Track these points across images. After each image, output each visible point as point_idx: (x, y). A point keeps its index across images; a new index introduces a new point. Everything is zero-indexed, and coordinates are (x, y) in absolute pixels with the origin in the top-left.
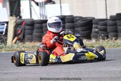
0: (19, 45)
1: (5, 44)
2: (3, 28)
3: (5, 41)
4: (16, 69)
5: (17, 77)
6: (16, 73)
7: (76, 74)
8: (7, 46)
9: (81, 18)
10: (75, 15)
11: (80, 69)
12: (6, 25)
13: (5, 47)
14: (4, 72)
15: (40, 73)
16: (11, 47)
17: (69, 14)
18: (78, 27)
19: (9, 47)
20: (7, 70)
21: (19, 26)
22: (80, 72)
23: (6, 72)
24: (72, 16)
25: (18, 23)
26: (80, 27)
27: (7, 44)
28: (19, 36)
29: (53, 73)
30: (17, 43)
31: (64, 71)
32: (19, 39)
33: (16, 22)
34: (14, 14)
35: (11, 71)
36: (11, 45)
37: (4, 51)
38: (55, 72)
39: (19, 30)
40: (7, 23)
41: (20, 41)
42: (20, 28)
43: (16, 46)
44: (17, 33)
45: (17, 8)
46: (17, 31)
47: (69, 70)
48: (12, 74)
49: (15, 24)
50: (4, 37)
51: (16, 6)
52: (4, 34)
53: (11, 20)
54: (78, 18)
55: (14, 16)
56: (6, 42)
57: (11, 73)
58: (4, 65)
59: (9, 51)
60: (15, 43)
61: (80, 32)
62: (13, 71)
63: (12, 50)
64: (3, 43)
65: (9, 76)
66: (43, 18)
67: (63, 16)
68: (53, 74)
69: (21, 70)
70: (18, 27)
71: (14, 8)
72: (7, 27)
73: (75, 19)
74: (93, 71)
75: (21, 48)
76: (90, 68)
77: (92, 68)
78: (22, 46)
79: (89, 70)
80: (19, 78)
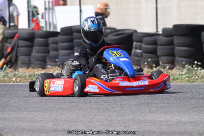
0: (8, 73)
5: (2, 126)
7: (103, 125)
11: (109, 115)
15: (40, 121)
21: (9, 41)
22: (110, 120)
25: (6, 35)
28: (8, 58)
30: (4, 68)
31: (82, 119)
32: (6, 63)
33: (3, 33)
38: (67, 120)
41: (9, 66)
42: (10, 43)
43: (2, 73)
46: (5, 48)
47: (90, 117)
60: (1, 69)
66: (50, 28)
68: (63, 123)
69: (9, 114)
70: (7, 42)
74: (132, 120)
75: (11, 78)
76: (126, 115)
77: (130, 114)
78: (12, 75)
79: (125, 118)
80: (6, 128)
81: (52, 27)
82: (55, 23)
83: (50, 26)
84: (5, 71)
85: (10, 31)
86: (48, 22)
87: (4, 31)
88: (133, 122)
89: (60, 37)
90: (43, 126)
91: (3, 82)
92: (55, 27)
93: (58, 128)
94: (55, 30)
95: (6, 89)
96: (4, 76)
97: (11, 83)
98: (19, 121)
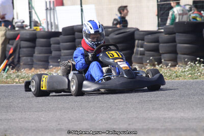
0: (10, 74)
4: (5, 114)
5: (7, 127)
6: (6, 120)
7: (107, 123)
9: (116, 29)
11: (113, 114)
15: (44, 121)
21: (11, 42)
22: (113, 119)
25: (8, 36)
28: (11, 59)
29: (68, 121)
30: (6, 70)
32: (9, 64)
33: (5, 34)
38: (71, 119)
41: (11, 67)
42: (12, 45)
43: (5, 74)
44: (7, 52)
47: (94, 116)
49: (4, 38)
54: (110, 30)
66: (52, 28)
69: (13, 115)
70: (9, 43)
74: (136, 117)
75: (14, 79)
76: (130, 112)
77: (133, 112)
78: (15, 76)
79: (129, 116)
80: (10, 129)
81: (53, 27)
82: (56, 23)
83: (52, 26)
84: (8, 72)
85: (12, 33)
86: (49, 23)
87: (6, 32)
88: (137, 119)
89: (61, 37)
90: (47, 126)
91: (6, 83)
92: (57, 27)
93: (62, 127)
94: (57, 31)
95: (10, 90)
96: (7, 77)
97: (14, 84)
98: (23, 121)
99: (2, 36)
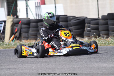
1: (2, 41)
2: (1, 27)
3: (2, 39)
4: (13, 65)
5: (14, 73)
6: (13, 68)
7: (70, 70)
8: (5, 43)
9: (74, 17)
10: (69, 15)
11: (73, 65)
12: (3, 23)
13: (3, 45)
14: (2, 67)
16: (9, 45)
17: (63, 14)
18: (72, 26)
19: (6, 44)
20: (4, 66)
21: (16, 25)
22: (74, 68)
23: (4, 67)
24: (66, 15)
25: (15, 22)
26: (73, 26)
27: (5, 42)
28: (16, 35)
29: (48, 69)
30: (14, 40)
31: (58, 67)
32: (15, 37)
33: (13, 21)
34: (11, 13)
35: (8, 67)
36: (9, 43)
37: (2, 48)
38: (50, 68)
39: (16, 29)
40: (5, 22)
41: (17, 39)
42: (17, 26)
43: (13, 43)
44: (14, 31)
45: (14, 8)
46: (14, 29)
47: (63, 66)
48: (10, 70)
49: (12, 23)
50: (2, 35)
51: (13, 7)
52: (1, 32)
53: (8, 19)
54: (71, 18)
55: (12, 15)
56: (4, 40)
57: (8, 69)
58: (2, 61)
59: (6, 48)
60: (13, 41)
61: (74, 30)
62: (10, 67)
63: (10, 48)
64: (1, 41)
65: (7, 71)
67: (58, 15)
69: (18, 66)
70: (15, 25)
71: (12, 7)
72: (5, 25)
73: (68, 18)
74: (86, 67)
76: (83, 64)
77: (85, 64)
79: (82, 66)
80: (16, 74)
82: (41, 15)
83: (39, 16)
84: (15, 42)
85: (17, 20)
86: (37, 14)
88: (86, 68)
92: (41, 16)
94: (42, 18)
96: (14, 44)
98: (23, 69)
99: (11, 22)
